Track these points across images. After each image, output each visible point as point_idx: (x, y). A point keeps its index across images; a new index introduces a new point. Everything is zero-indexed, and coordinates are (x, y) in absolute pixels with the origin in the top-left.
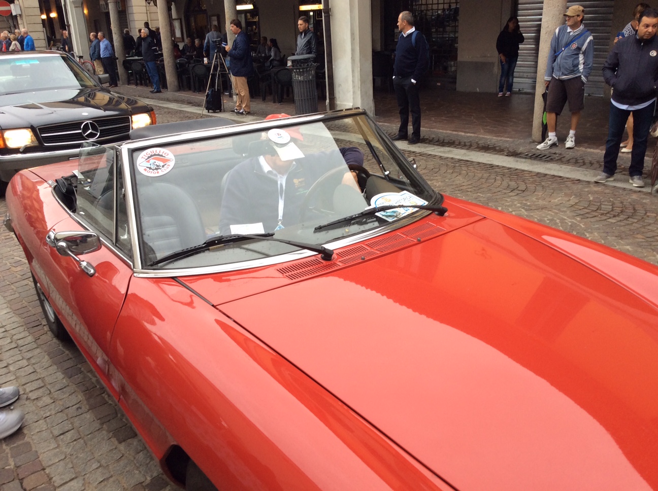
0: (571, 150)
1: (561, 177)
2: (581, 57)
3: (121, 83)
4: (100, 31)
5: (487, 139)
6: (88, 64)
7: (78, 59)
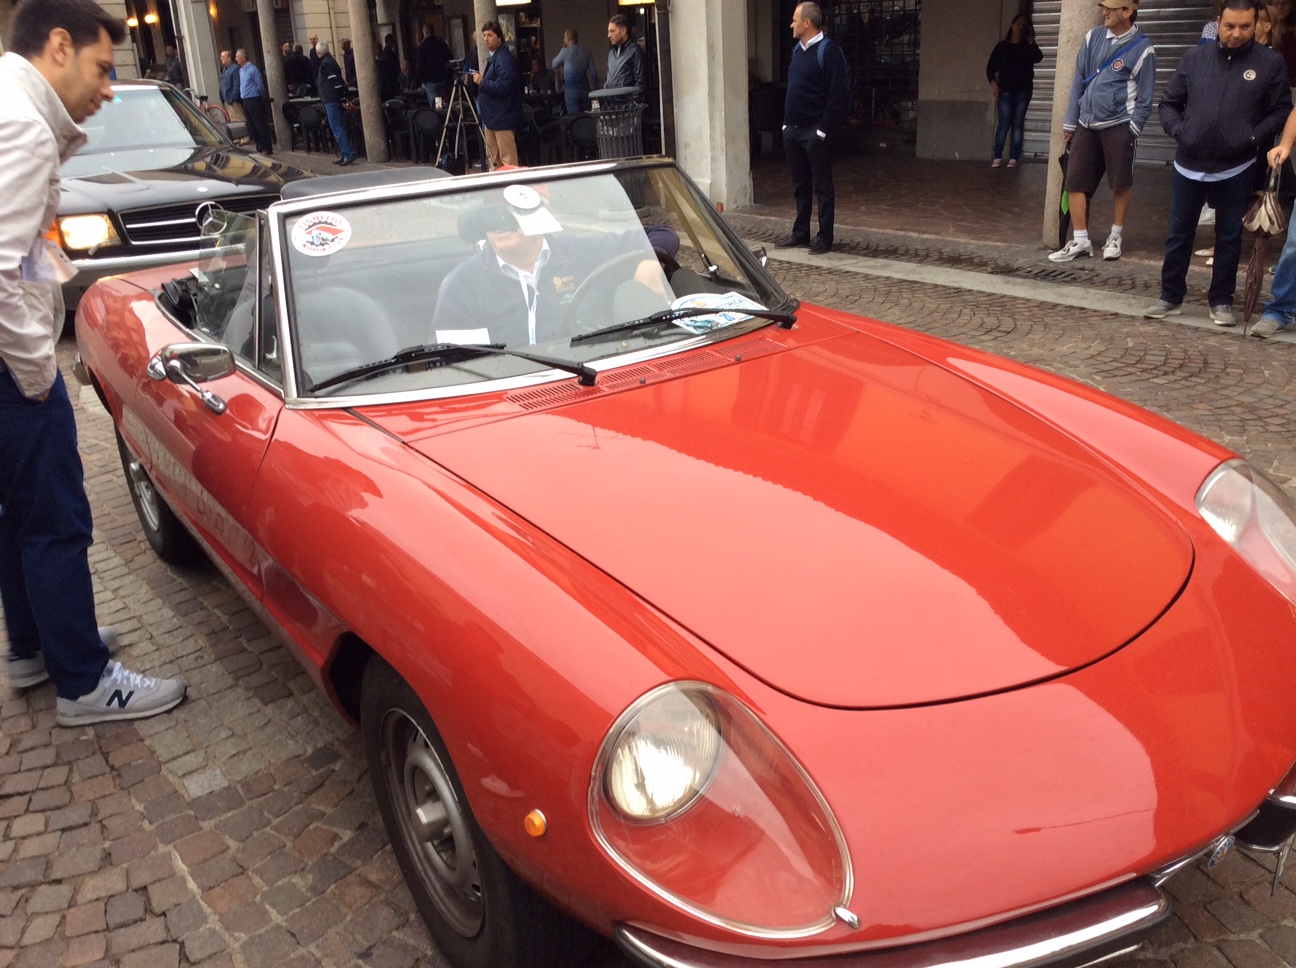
0: (1114, 263)
1: (1084, 309)
2: (1131, 88)
3: (279, 148)
4: (241, 47)
5: (959, 244)
6: (216, 112)
7: (198, 102)
